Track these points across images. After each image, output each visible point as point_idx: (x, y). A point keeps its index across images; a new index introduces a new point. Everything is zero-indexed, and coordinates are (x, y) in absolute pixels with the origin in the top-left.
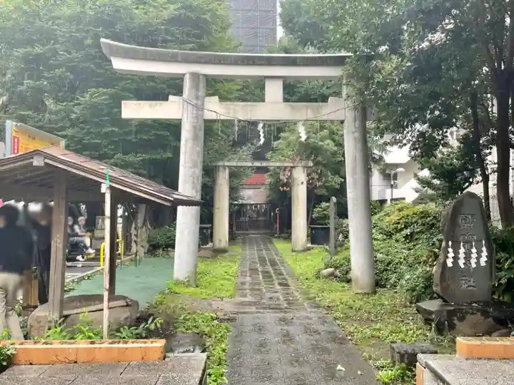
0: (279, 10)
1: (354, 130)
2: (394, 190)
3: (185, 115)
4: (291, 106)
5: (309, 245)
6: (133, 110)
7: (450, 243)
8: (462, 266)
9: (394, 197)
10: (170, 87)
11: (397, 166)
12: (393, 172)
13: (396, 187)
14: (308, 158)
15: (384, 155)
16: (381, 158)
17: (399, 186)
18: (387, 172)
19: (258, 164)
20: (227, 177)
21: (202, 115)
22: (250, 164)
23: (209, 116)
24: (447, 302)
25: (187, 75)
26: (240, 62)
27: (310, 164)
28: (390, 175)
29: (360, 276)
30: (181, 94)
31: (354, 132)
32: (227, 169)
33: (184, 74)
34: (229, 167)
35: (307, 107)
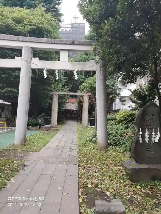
5: (89, 126)
8: (147, 142)
9: (124, 108)
10: (16, 52)
11: (126, 97)
12: (124, 99)
13: (125, 105)
15: (120, 92)
16: (119, 94)
20: (57, 98)
21: (30, 66)
23: (34, 66)
24: (138, 163)
25: (23, 48)
26: (48, 42)
27: (90, 94)
28: (122, 100)
29: (101, 142)
30: (21, 56)
31: (100, 76)
32: (57, 95)
33: (23, 47)
34: (58, 94)
35: (79, 64)
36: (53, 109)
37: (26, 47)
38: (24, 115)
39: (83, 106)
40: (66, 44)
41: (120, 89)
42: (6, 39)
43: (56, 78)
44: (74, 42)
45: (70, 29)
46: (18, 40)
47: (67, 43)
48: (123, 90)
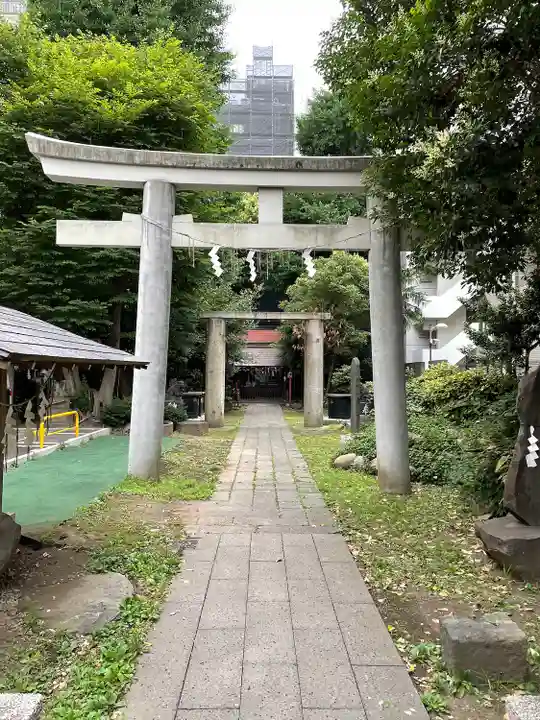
0: (296, 131)
1: (382, 262)
2: (433, 351)
3: (145, 240)
4: (295, 229)
5: (326, 418)
6: (72, 233)
7: (532, 429)
9: (433, 359)
10: (126, 200)
11: (437, 321)
12: (433, 328)
13: (435, 347)
14: (327, 309)
15: (420, 306)
16: (418, 311)
17: (439, 345)
18: (425, 328)
19: (261, 316)
20: (223, 332)
21: (169, 241)
22: (251, 316)
23: (180, 242)
24: (527, 524)
25: (148, 185)
26: (222, 166)
27: (328, 316)
28: (428, 332)
29: (388, 469)
30: (139, 211)
31: (383, 266)
32: (223, 322)
33: (144, 183)
34: (225, 319)
35: (317, 230)
36: (210, 367)
37: (156, 182)
38: (156, 390)
39: (307, 354)
40: (276, 170)
41: (419, 298)
42: (94, 158)
43: (250, 276)
44: (301, 165)
45: (243, 96)
46: (131, 162)
47: (281, 167)
48: (428, 298)
